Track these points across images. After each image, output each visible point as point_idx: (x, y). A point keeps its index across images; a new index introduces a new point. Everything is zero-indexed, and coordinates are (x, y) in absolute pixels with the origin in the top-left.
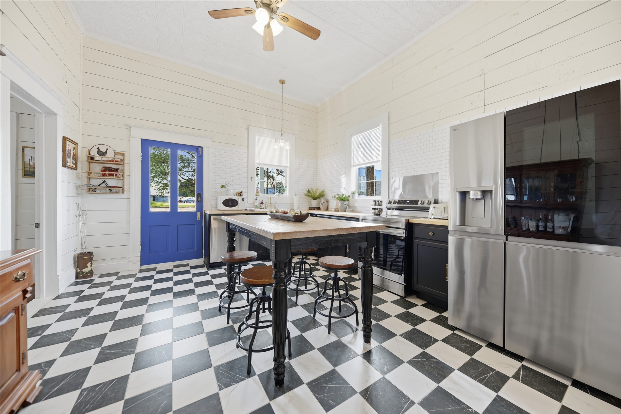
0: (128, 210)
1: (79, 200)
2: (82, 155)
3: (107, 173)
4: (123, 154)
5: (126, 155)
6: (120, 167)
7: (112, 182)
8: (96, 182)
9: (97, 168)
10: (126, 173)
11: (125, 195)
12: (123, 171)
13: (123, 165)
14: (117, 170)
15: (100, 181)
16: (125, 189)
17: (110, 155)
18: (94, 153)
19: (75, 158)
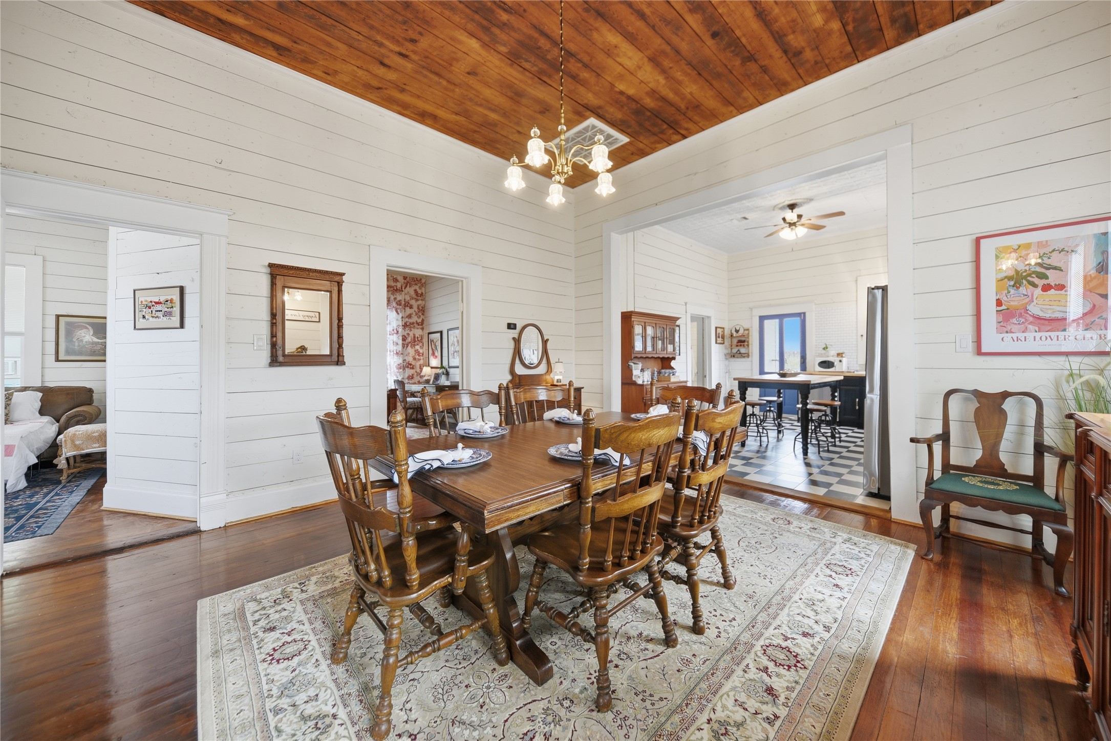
0: (752, 370)
1: (727, 362)
2: (727, 333)
3: (739, 344)
4: (748, 330)
5: (750, 329)
6: (747, 340)
7: (743, 350)
8: (735, 351)
9: (735, 341)
10: (750, 342)
11: (750, 359)
12: (748, 342)
13: (748, 337)
14: (744, 341)
15: (737, 350)
16: (750, 354)
17: (741, 332)
18: (734, 332)
19: (723, 337)
